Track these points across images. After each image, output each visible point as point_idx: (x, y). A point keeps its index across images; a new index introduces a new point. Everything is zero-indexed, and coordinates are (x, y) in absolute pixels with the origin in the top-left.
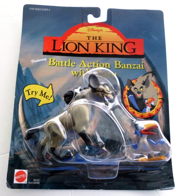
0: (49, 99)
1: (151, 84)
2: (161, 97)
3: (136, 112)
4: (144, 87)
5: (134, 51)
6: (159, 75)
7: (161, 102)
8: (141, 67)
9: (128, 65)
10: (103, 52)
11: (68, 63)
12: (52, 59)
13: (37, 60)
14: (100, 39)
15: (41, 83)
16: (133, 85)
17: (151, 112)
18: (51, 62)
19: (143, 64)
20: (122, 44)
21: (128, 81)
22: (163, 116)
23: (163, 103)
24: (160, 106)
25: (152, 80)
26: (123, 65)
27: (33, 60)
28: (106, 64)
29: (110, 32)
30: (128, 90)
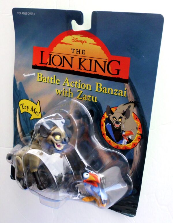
0: (38, 115)
1: (132, 116)
2: (140, 133)
3: (112, 141)
4: (124, 117)
5: (118, 74)
6: (141, 107)
7: (139, 138)
8: (123, 94)
9: (109, 89)
10: (85, 70)
11: (53, 79)
12: (39, 74)
13: (27, 74)
15: (31, 99)
16: (112, 113)
17: (127, 145)
18: (39, 78)
19: (126, 90)
20: (105, 62)
21: (107, 109)
22: (139, 152)
23: (141, 139)
24: (137, 141)
25: (133, 112)
26: (104, 89)
27: (25, 74)
28: (87, 85)
29: (94, 44)
30: (106, 118)
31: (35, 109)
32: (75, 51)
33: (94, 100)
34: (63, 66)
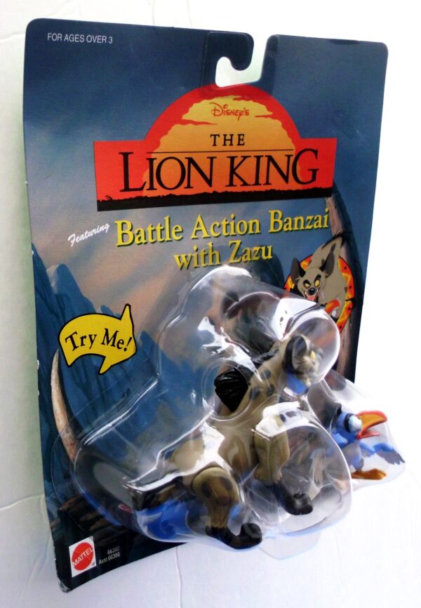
0: (125, 349)
2: (350, 297)
4: (323, 275)
5: (314, 178)
6: (354, 240)
7: (349, 309)
8: (322, 222)
9: (296, 219)
10: (245, 184)
11: (164, 229)
12: (123, 224)
13: (83, 232)
14: (241, 142)
15: (103, 308)
16: (302, 273)
18: (123, 234)
19: (328, 212)
20: (289, 156)
21: (293, 266)
22: (348, 339)
23: (353, 308)
24: (346, 317)
26: (288, 221)
27: (74, 235)
28: (251, 222)
29: (266, 116)
30: (291, 289)
31: (115, 336)
32: (220, 141)
33: (266, 254)
34: (189, 186)
